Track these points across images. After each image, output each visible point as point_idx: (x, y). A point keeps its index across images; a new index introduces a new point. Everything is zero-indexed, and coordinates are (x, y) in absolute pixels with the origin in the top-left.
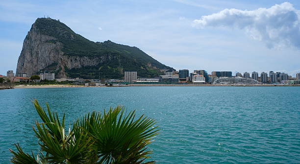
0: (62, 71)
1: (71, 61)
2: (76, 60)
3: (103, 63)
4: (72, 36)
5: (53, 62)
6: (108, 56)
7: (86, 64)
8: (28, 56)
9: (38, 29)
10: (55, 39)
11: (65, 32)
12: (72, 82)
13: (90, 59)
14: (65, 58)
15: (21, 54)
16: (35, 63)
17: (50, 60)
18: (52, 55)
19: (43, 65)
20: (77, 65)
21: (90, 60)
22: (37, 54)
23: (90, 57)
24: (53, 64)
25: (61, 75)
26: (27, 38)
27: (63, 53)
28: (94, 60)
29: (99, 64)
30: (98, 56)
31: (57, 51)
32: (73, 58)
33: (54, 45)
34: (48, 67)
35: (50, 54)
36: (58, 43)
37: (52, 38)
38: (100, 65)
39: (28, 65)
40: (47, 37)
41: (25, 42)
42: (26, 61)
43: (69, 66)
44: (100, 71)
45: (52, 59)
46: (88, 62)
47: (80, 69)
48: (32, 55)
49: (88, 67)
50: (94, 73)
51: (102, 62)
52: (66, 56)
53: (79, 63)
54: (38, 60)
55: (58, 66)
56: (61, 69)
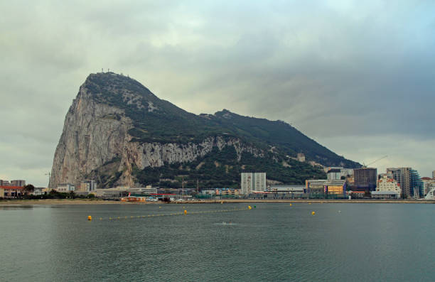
0: (127, 173)
1: (145, 153)
2: (153, 150)
3: (206, 157)
4: (151, 103)
5: (114, 155)
6: (215, 141)
7: (172, 159)
8: (71, 145)
9: (90, 94)
10: (120, 112)
11: (137, 98)
13: (181, 147)
14: (134, 146)
15: (61, 140)
16: (82, 157)
17: (109, 151)
18: (112, 142)
19: (97, 160)
20: (156, 160)
21: (179, 150)
22: (87, 138)
23: (181, 144)
24: (114, 158)
25: (126, 180)
26: (72, 111)
27: (130, 138)
28: (188, 150)
29: (198, 157)
30: (197, 142)
31: (122, 134)
33: (116, 123)
34: (104, 165)
35: (109, 140)
36: (124, 119)
37: (114, 110)
38: (199, 159)
39: (71, 161)
40: (105, 109)
41: (67, 119)
42: (67, 153)
43: (142, 164)
44: (200, 171)
45: (112, 147)
46: (175, 154)
47: (160, 169)
48: (78, 142)
49: (176, 165)
50: (186, 176)
51: (203, 153)
52: (136, 145)
53: (159, 156)
54: (87, 152)
55: (122, 163)
56: (126, 168)
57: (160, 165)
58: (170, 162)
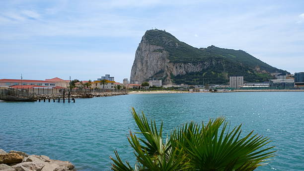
0: (168, 78)
1: (176, 68)
2: (181, 66)
3: (207, 69)
4: (177, 44)
5: (160, 70)
6: (211, 61)
7: (190, 70)
8: (139, 65)
9: (147, 41)
10: (162, 48)
11: (170, 41)
12: (177, 88)
13: (195, 65)
14: (171, 65)
16: (145, 71)
18: (159, 63)
19: (152, 72)
20: (182, 71)
22: (147, 62)
23: (194, 63)
25: (168, 81)
26: (139, 49)
27: (169, 61)
28: (198, 66)
29: (203, 69)
30: (202, 62)
31: (164, 59)
32: (178, 65)
33: (161, 54)
34: (156, 74)
35: (157, 62)
36: (165, 52)
37: (159, 47)
38: (204, 71)
39: (140, 73)
40: (155, 47)
41: (137, 53)
42: (138, 69)
43: (175, 73)
44: (205, 77)
45: (159, 67)
46: (192, 68)
48: (142, 64)
49: (192, 73)
50: (198, 79)
51: (205, 67)
52: (172, 64)
53: (184, 69)
54: (147, 68)
55: (165, 73)
56: (167, 76)
57: (184, 74)
58: (189, 72)
